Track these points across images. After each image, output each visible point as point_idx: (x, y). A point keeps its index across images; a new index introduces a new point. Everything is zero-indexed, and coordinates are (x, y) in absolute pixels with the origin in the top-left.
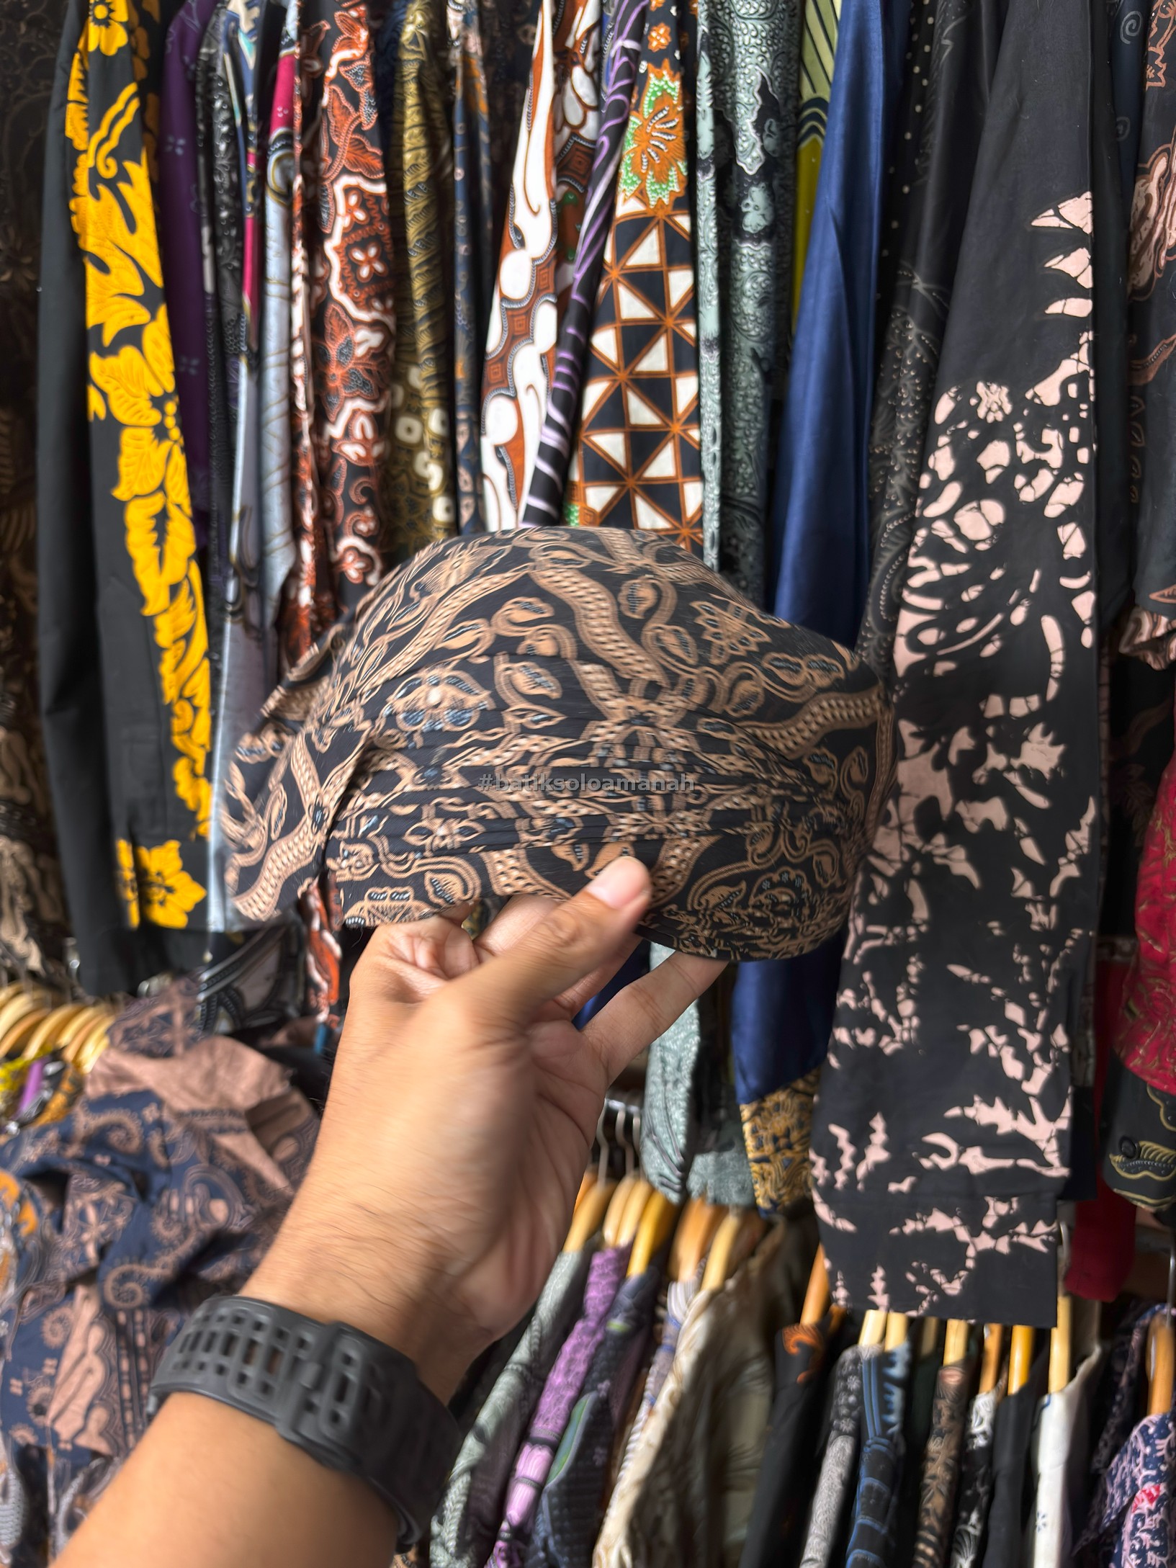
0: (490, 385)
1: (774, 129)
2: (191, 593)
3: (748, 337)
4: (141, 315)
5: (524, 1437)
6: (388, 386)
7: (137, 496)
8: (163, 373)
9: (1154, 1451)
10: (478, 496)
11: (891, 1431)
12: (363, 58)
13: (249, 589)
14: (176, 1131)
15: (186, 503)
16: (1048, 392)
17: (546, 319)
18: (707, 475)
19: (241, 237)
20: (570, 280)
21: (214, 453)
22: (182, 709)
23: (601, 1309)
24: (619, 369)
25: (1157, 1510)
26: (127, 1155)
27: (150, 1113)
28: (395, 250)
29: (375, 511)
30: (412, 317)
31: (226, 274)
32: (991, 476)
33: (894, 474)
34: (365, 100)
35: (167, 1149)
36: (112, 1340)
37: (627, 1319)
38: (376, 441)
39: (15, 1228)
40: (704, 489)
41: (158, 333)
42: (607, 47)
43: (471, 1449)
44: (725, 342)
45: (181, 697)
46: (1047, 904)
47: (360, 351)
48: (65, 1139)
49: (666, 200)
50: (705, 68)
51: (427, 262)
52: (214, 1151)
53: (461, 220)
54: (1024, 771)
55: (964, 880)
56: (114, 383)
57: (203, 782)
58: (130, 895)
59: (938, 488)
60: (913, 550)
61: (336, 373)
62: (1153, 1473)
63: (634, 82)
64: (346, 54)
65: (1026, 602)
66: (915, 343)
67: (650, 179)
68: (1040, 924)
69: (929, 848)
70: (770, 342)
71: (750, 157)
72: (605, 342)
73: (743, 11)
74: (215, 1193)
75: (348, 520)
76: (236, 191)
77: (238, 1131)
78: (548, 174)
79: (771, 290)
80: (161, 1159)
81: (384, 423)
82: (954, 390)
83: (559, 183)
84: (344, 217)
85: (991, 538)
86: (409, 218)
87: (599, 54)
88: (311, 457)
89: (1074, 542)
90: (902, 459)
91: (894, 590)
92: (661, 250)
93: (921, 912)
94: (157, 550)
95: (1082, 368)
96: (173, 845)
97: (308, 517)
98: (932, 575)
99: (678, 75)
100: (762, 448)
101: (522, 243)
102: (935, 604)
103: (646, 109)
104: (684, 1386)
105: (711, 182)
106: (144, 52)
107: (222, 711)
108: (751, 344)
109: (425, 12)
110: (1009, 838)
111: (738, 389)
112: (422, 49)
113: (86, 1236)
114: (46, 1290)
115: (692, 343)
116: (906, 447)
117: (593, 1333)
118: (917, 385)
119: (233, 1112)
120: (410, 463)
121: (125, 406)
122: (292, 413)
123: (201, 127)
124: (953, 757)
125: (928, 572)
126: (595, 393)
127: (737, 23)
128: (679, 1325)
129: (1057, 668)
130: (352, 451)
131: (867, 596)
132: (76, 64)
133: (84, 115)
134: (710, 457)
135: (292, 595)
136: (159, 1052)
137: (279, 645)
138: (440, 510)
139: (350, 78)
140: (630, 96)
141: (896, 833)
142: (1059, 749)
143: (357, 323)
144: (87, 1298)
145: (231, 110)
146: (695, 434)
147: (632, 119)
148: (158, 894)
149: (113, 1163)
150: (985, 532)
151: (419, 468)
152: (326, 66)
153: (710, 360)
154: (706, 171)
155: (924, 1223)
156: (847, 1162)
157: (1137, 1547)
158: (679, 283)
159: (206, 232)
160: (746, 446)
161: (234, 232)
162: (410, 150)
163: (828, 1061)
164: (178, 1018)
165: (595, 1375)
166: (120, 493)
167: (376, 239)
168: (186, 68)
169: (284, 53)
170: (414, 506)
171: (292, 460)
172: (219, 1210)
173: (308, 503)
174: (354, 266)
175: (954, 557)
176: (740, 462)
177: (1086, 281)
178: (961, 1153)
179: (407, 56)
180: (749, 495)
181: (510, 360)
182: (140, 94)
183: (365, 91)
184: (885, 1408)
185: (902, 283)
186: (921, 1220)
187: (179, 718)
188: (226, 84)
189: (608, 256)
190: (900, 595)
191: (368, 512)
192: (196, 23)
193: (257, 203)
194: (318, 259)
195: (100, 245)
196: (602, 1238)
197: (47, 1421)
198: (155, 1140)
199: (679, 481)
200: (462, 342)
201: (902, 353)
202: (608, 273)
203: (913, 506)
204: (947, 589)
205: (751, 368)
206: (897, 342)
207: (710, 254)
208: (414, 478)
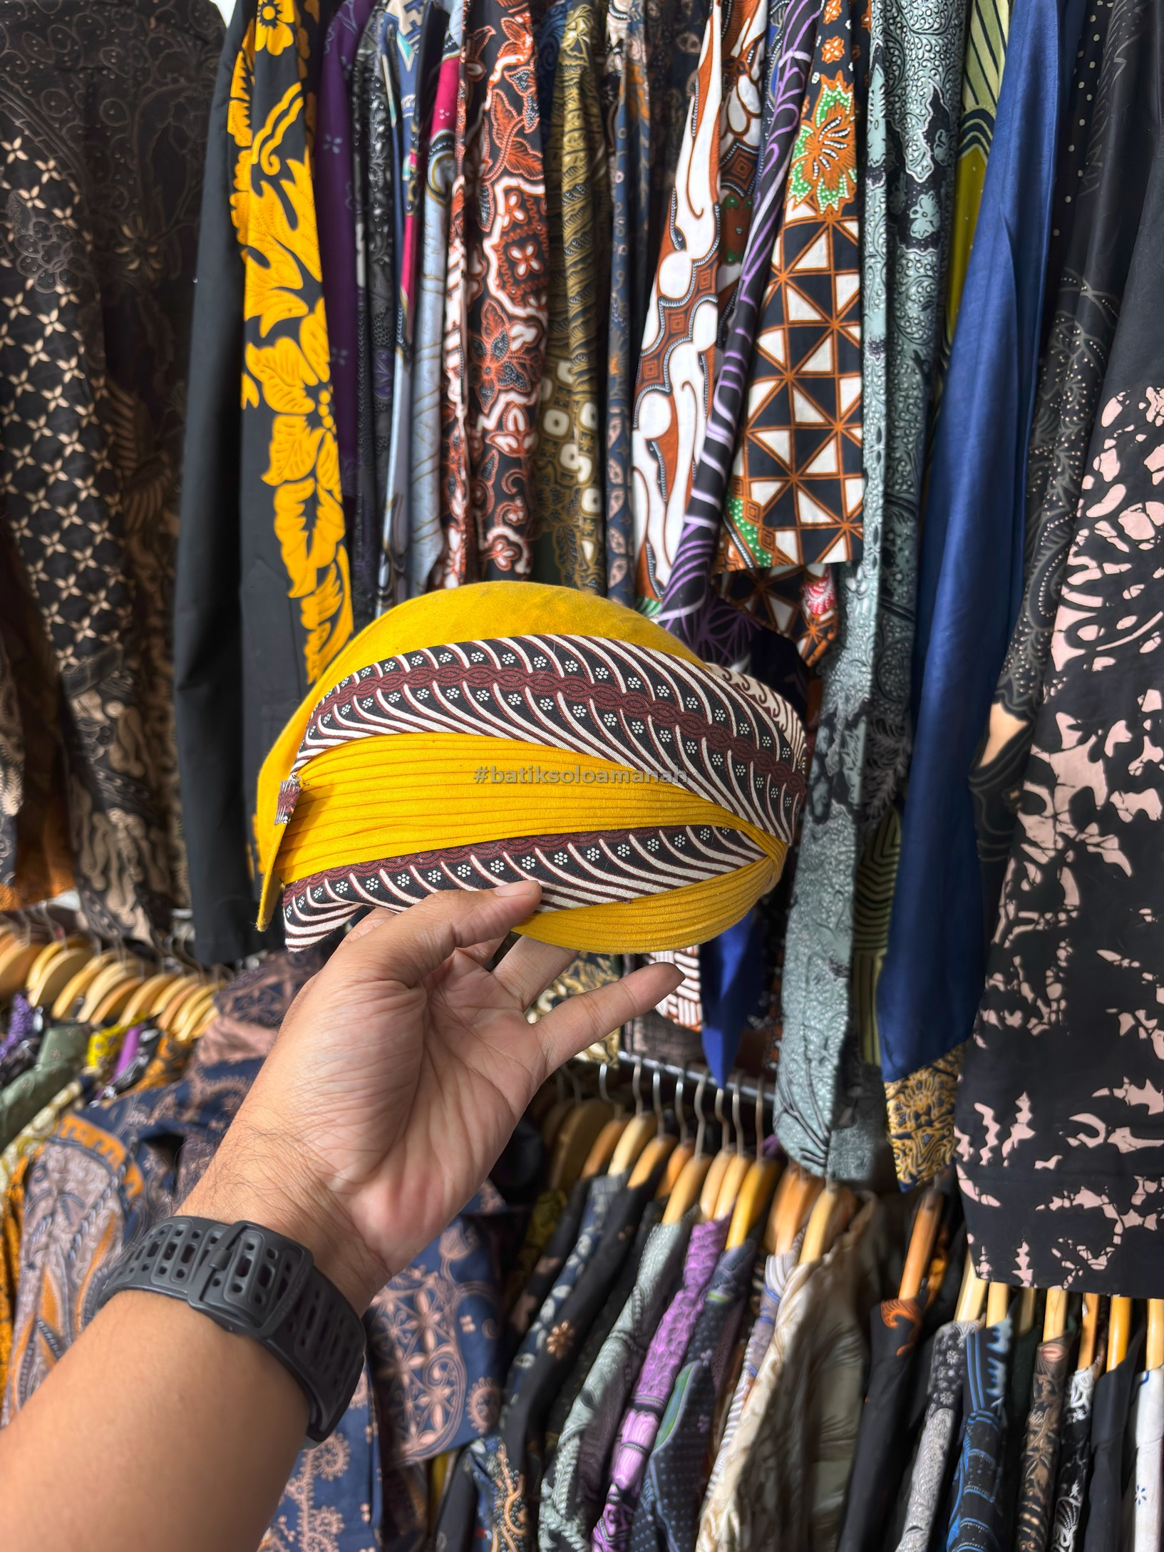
0: (643, 381)
1: (943, 139)
2: (339, 576)
3: (911, 340)
4: (299, 308)
5: (628, 1403)
6: (539, 380)
7: (287, 482)
8: (319, 364)
10: (628, 488)
11: (994, 1404)
12: (527, 63)
13: (398, 575)
15: (337, 490)
17: (706, 321)
18: (870, 472)
19: (392, 233)
21: (362, 442)
23: (701, 1280)
24: (786, 369)
28: (551, 248)
29: (525, 501)
30: (567, 311)
31: (377, 269)
32: (1157, 478)
33: (1055, 475)
34: (528, 104)
37: (727, 1290)
38: (527, 434)
39: (121, 1190)
40: (867, 485)
41: (315, 326)
42: (774, 57)
43: (579, 1415)
44: (890, 345)
47: (515, 346)
48: (182, 1104)
49: (836, 207)
50: (878, 79)
51: (582, 260)
53: (619, 221)
55: (1117, 867)
56: (270, 373)
59: (1102, 489)
60: (1074, 549)
61: (491, 366)
63: (804, 91)
64: (511, 59)
66: (1083, 348)
67: (820, 185)
69: (1083, 836)
70: (932, 345)
71: (919, 164)
72: (772, 343)
73: (917, 26)
75: (499, 510)
76: (390, 189)
78: (712, 179)
79: (934, 294)
81: (534, 415)
82: (1122, 394)
83: (722, 187)
84: (503, 217)
85: (1155, 538)
86: (566, 218)
87: (765, 63)
88: (462, 446)
90: (1064, 460)
91: (1053, 587)
92: (829, 255)
93: (1073, 898)
94: (306, 534)
97: (458, 506)
98: (1094, 574)
99: (851, 87)
100: (921, 448)
101: (683, 245)
102: (1096, 602)
103: (819, 118)
104: (785, 1358)
105: (882, 190)
106: (305, 52)
108: (914, 347)
109: (586, 19)
111: (900, 390)
112: (585, 55)
115: (857, 345)
116: (1068, 449)
117: (694, 1303)
118: (1083, 389)
120: (557, 454)
121: (280, 394)
122: (444, 403)
123: (358, 126)
124: (1109, 750)
125: (1089, 570)
126: (761, 392)
127: (909, 37)
128: (777, 1297)
130: (505, 442)
131: (1025, 591)
132: (239, 62)
133: (246, 112)
134: (875, 454)
135: (437, 580)
136: (270, 1021)
138: (588, 501)
139: (514, 83)
140: (800, 107)
141: (1050, 822)
143: (512, 318)
145: (387, 110)
146: (857, 432)
147: (803, 127)
150: (1151, 533)
151: (565, 460)
152: (490, 70)
153: (875, 363)
154: (876, 179)
155: (1071, 1201)
156: (991, 1140)
158: (846, 287)
159: (359, 228)
160: (906, 445)
161: (386, 229)
162: (569, 153)
163: (975, 1041)
165: (697, 1344)
166: (270, 478)
167: (533, 238)
168: (343, 68)
169: (446, 56)
170: (558, 497)
171: (443, 451)
173: (459, 494)
174: (513, 264)
175: (1116, 557)
176: (900, 460)
178: (1109, 1133)
179: (567, 62)
180: (907, 491)
181: (666, 357)
182: (302, 94)
183: (528, 95)
184: (989, 1382)
185: (1068, 290)
186: (1069, 1198)
188: (383, 85)
189: (776, 259)
190: (1059, 592)
191: (518, 503)
192: (354, 25)
193: (417, 202)
194: (477, 256)
195: (261, 240)
196: (699, 1211)
199: (841, 476)
200: (616, 338)
201: (1067, 358)
202: (776, 276)
203: (1074, 507)
204: (1108, 587)
205: (913, 371)
206: (1060, 346)
207: (879, 259)
208: (559, 469)
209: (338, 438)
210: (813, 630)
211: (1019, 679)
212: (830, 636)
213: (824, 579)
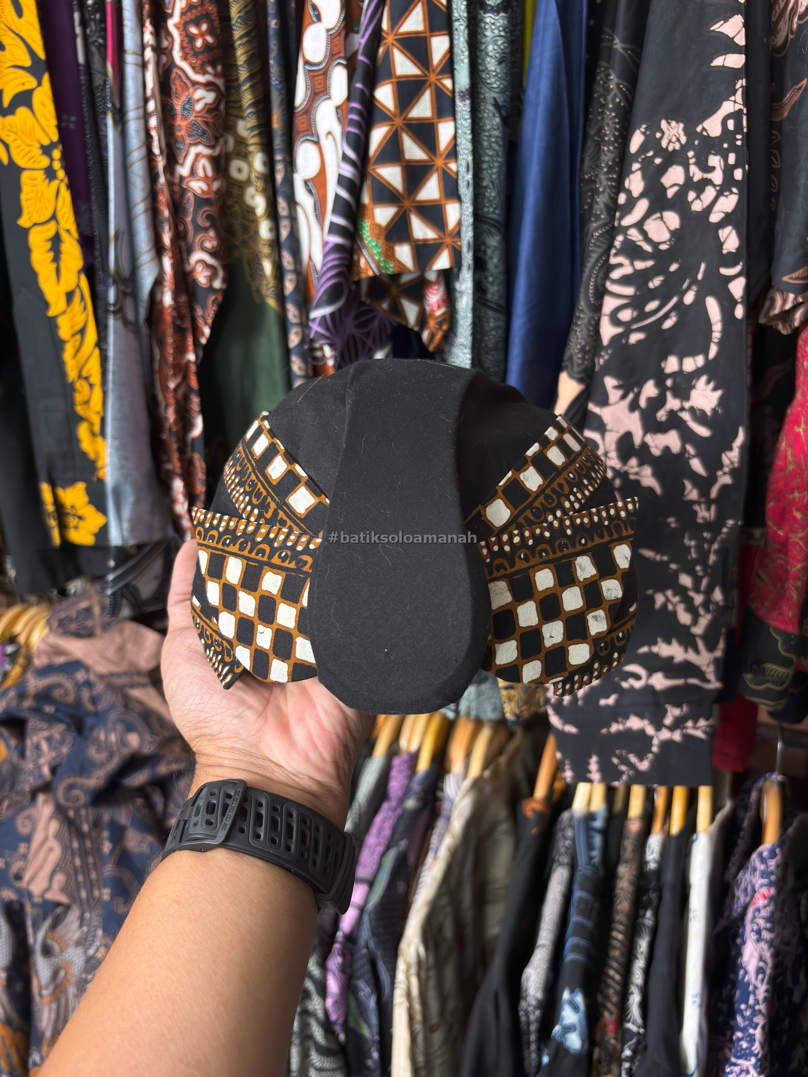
0: (299, 133)
2: (82, 298)
3: (491, 89)
4: (30, 82)
6: (221, 136)
7: (36, 224)
8: (49, 127)
9: (767, 867)
10: (293, 219)
11: (593, 861)
13: (125, 294)
14: (100, 688)
15: (73, 229)
16: (713, 126)
17: (339, 78)
18: (463, 198)
19: (103, 20)
20: (356, 46)
21: (93, 190)
22: (81, 386)
23: (400, 793)
24: (395, 116)
25: (768, 905)
26: (66, 705)
27: (80, 676)
28: (222, 26)
29: (217, 232)
30: (237, 79)
31: (94, 49)
32: (671, 193)
33: (599, 193)
35: (94, 700)
36: (66, 828)
37: (418, 799)
38: (214, 178)
40: (461, 207)
41: (43, 96)
44: (474, 93)
45: (80, 376)
46: (709, 503)
47: (199, 107)
48: (22, 696)
51: (246, 34)
52: (127, 702)
54: (692, 410)
55: (650, 490)
56: (13, 136)
57: (100, 439)
58: (53, 523)
59: (632, 202)
60: (613, 251)
61: (182, 124)
62: (765, 881)
65: (694, 288)
66: (615, 91)
68: (704, 518)
69: (626, 468)
70: (508, 94)
72: (385, 95)
74: (130, 728)
75: (198, 238)
77: (143, 686)
79: (507, 51)
80: (90, 707)
81: (220, 164)
82: (644, 126)
85: (670, 240)
88: (166, 191)
89: (730, 240)
90: (605, 182)
91: (599, 281)
92: (424, 20)
94: (54, 266)
95: (738, 107)
96: (81, 486)
97: (167, 239)
98: (627, 270)
100: (502, 177)
101: (319, 18)
102: (629, 291)
104: (457, 840)
107: (110, 385)
108: (493, 94)
110: (681, 458)
111: (484, 131)
113: (42, 761)
114: (18, 798)
115: (450, 94)
116: (608, 173)
117: (395, 809)
118: (616, 123)
119: (139, 673)
120: (241, 196)
121: (23, 153)
122: (150, 157)
124: (643, 403)
125: (624, 267)
126: (378, 135)
128: (452, 802)
129: (716, 335)
130: (197, 186)
131: (580, 287)
134: (465, 183)
135: (158, 297)
136: (84, 634)
137: (150, 336)
138: (265, 230)
142: (719, 393)
143: (195, 84)
144: (46, 802)
146: (453, 166)
148: (72, 521)
149: (57, 710)
150: (666, 236)
151: (248, 199)
153: (463, 108)
155: (624, 725)
157: (755, 928)
158: (439, 46)
159: (77, 16)
160: (491, 175)
161: (98, 16)
164: (97, 610)
165: (397, 836)
166: (24, 222)
167: (207, 17)
170: (245, 229)
171: (153, 195)
172: (133, 740)
173: (166, 228)
174: (192, 39)
175: (643, 256)
176: (486, 187)
177: (741, 40)
178: (649, 677)
180: (493, 212)
181: (313, 112)
184: (590, 847)
185: (605, 44)
186: (622, 722)
187: (80, 393)
189: (385, 25)
190: (604, 285)
191: (212, 233)
194: (163, 34)
196: (399, 746)
197: (23, 884)
198: (85, 694)
199: (442, 203)
200: (276, 98)
201: (605, 99)
202: (385, 38)
203: (613, 218)
204: (638, 279)
205: (494, 115)
206: (601, 90)
207: (462, 22)
208: (245, 208)
209: (71, 186)
210: (432, 323)
211: (578, 353)
212: (445, 327)
213: (437, 282)
